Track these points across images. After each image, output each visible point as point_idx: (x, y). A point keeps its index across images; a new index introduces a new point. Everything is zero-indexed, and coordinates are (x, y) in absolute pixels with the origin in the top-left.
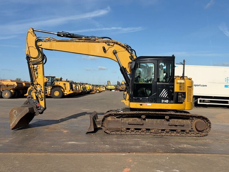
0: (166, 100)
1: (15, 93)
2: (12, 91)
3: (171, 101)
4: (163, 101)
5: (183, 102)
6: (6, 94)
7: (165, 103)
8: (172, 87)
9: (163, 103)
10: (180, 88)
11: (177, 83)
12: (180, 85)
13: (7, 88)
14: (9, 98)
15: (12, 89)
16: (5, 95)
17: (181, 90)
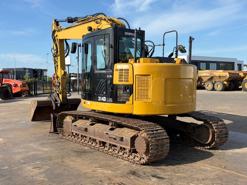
0: (103, 97)
1: (230, 85)
2: (225, 83)
3: (109, 99)
4: (100, 98)
5: (126, 102)
6: (219, 86)
7: (102, 101)
8: (111, 76)
9: (100, 101)
10: (119, 78)
11: (117, 70)
12: (120, 73)
13: (220, 80)
14: (221, 91)
15: (225, 80)
16: (217, 87)
17: (122, 81)
